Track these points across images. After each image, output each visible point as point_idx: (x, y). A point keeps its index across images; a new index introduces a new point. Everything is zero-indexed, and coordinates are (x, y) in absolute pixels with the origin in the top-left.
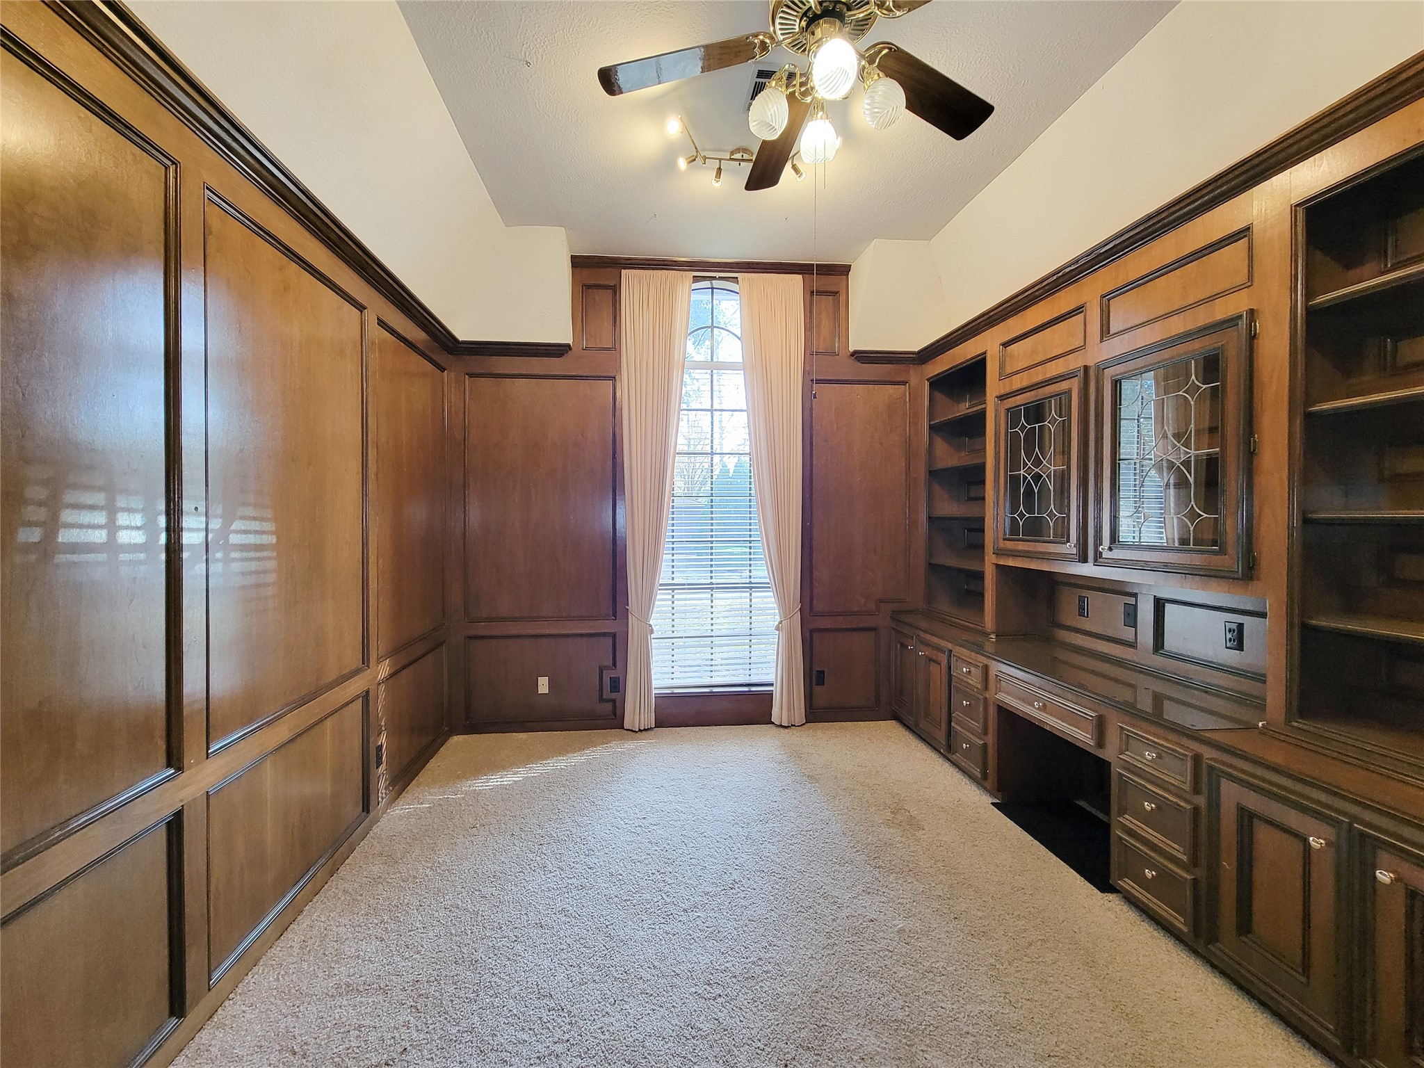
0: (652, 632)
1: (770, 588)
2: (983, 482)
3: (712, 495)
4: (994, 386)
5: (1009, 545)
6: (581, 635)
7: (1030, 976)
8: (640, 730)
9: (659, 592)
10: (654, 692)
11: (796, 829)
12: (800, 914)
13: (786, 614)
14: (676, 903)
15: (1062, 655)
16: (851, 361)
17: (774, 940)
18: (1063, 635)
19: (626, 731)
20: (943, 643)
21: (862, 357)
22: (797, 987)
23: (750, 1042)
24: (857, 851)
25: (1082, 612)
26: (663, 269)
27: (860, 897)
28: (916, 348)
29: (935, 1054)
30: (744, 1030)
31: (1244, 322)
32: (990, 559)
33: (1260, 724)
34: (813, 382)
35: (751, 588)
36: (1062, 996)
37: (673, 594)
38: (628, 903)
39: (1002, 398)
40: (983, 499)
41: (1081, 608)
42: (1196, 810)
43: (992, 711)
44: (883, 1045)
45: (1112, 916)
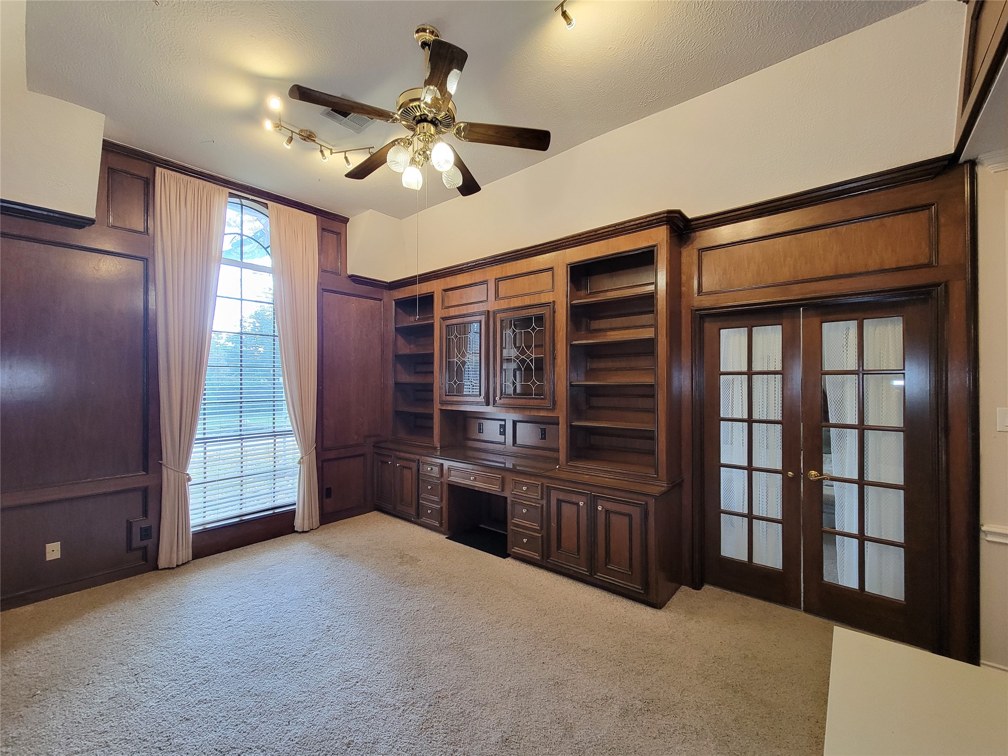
0: (189, 479)
1: (292, 434)
2: (432, 363)
3: (241, 366)
4: (438, 311)
5: (449, 398)
6: (105, 494)
7: (493, 600)
8: (178, 566)
9: (195, 445)
10: (192, 530)
11: (350, 585)
12: (379, 625)
13: (305, 450)
14: (294, 655)
15: (470, 453)
16: (349, 281)
17: (372, 642)
18: (471, 444)
19: (162, 572)
20: (412, 456)
21: (355, 279)
22: (397, 656)
23: (388, 691)
24: (393, 583)
25: (480, 430)
26: (199, 178)
27: (406, 603)
28: (389, 280)
29: (473, 647)
30: (382, 688)
31: (552, 305)
32: (437, 407)
33: (557, 467)
34: (323, 290)
35: (275, 436)
36: (507, 602)
37: (205, 446)
38: (256, 671)
39: (444, 319)
40: (433, 372)
41: (480, 429)
42: (542, 506)
43: (445, 488)
44: (451, 656)
45: (511, 566)
